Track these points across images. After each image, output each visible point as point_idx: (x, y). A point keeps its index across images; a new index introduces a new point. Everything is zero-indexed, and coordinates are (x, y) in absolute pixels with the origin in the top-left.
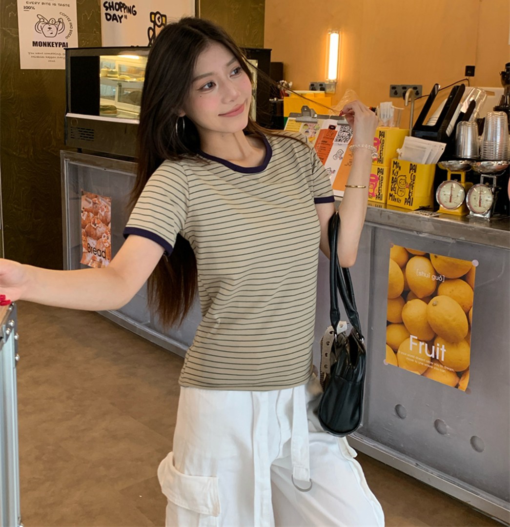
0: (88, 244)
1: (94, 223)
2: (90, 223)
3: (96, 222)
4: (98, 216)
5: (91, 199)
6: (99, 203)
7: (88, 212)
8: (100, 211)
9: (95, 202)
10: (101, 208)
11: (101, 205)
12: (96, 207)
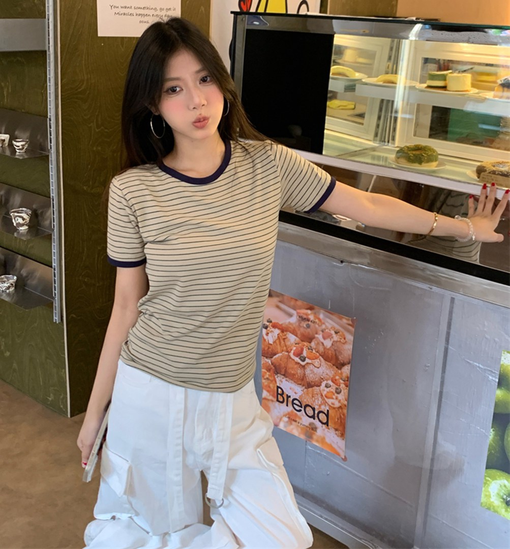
1: (299, 354)
2: (288, 352)
3: (305, 354)
4: (313, 344)
5: (295, 309)
6: (317, 321)
7: (283, 332)
8: (320, 337)
9: (305, 316)
10: (323, 331)
11: (324, 327)
12: (308, 326)
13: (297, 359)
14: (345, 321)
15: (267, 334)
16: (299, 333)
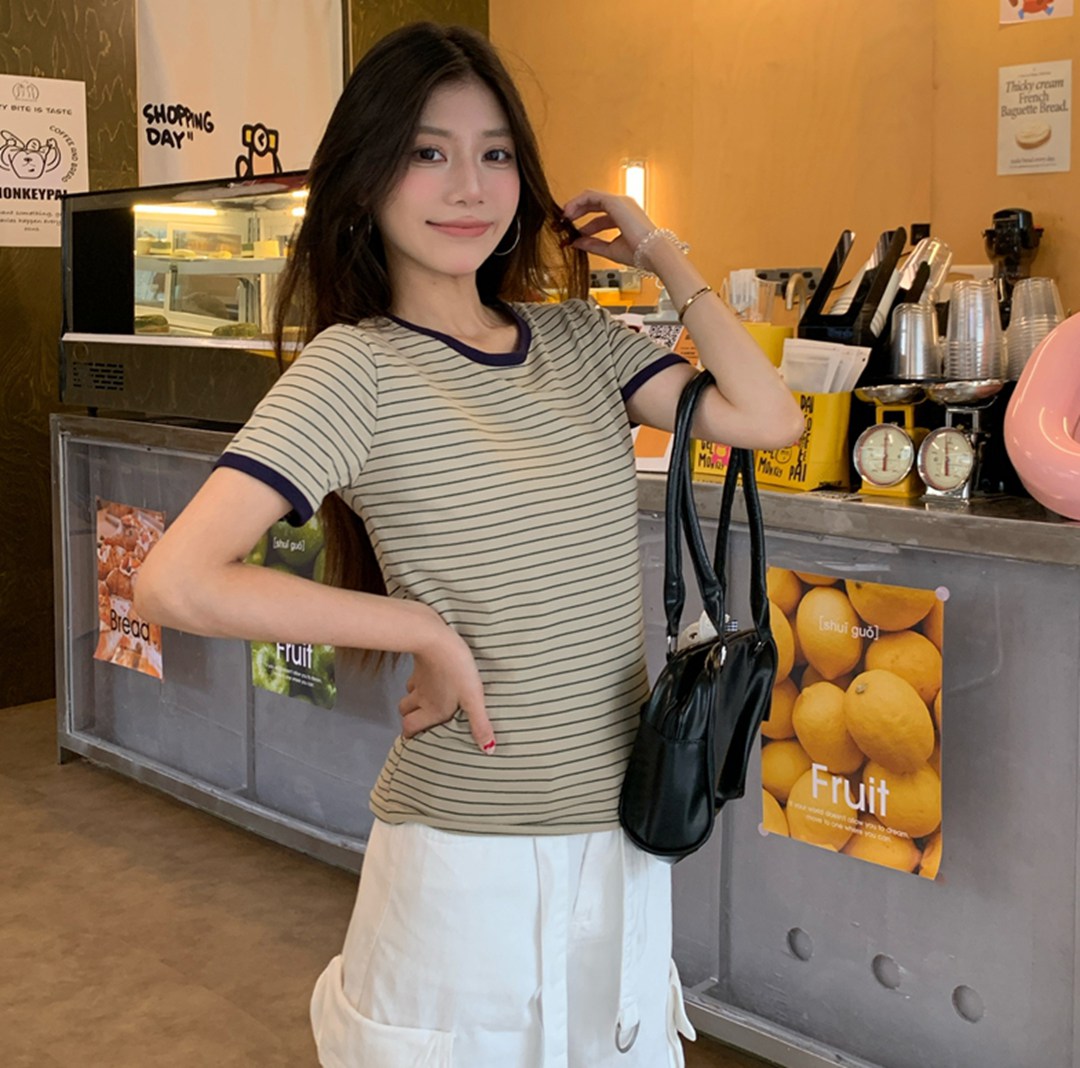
0: (113, 611)
1: (126, 567)
2: (118, 566)
3: (130, 564)
4: (136, 552)
5: (119, 517)
6: (137, 525)
7: (113, 546)
8: (139, 542)
9: (127, 523)
10: (141, 535)
11: (142, 530)
12: (131, 533)
13: (125, 572)
14: (157, 518)
15: (101, 553)
16: (125, 543)
